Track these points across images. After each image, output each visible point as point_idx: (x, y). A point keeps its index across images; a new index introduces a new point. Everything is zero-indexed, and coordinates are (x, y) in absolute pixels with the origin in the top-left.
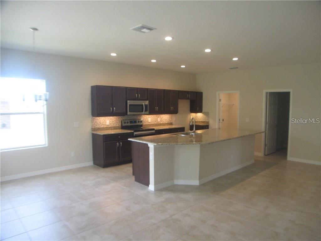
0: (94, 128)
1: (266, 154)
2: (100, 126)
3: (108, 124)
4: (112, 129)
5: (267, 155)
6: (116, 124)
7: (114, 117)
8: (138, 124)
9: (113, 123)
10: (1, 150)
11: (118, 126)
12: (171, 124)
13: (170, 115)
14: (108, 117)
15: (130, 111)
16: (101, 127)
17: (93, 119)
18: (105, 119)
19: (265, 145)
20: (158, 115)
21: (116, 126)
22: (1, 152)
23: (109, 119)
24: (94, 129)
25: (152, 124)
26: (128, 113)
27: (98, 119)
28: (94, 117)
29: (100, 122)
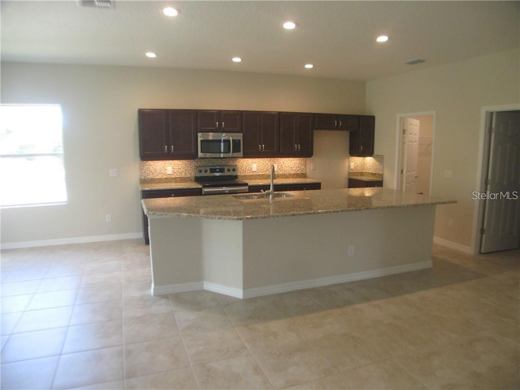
0: (144, 179)
1: (482, 251)
2: (155, 176)
3: (171, 173)
4: (176, 182)
5: (484, 254)
6: (185, 173)
7: (182, 161)
8: (226, 173)
9: (180, 171)
10: (2, 206)
11: (189, 176)
12: (304, 175)
13: (302, 159)
14: (170, 161)
15: (202, 152)
16: (157, 177)
17: (142, 164)
18: (164, 164)
19: (482, 231)
20: (272, 159)
21: (186, 176)
22: (2, 209)
23: (172, 165)
24: (143, 181)
25: (259, 175)
26: (200, 154)
27: (150, 165)
28: (144, 162)
29: (155, 170)
